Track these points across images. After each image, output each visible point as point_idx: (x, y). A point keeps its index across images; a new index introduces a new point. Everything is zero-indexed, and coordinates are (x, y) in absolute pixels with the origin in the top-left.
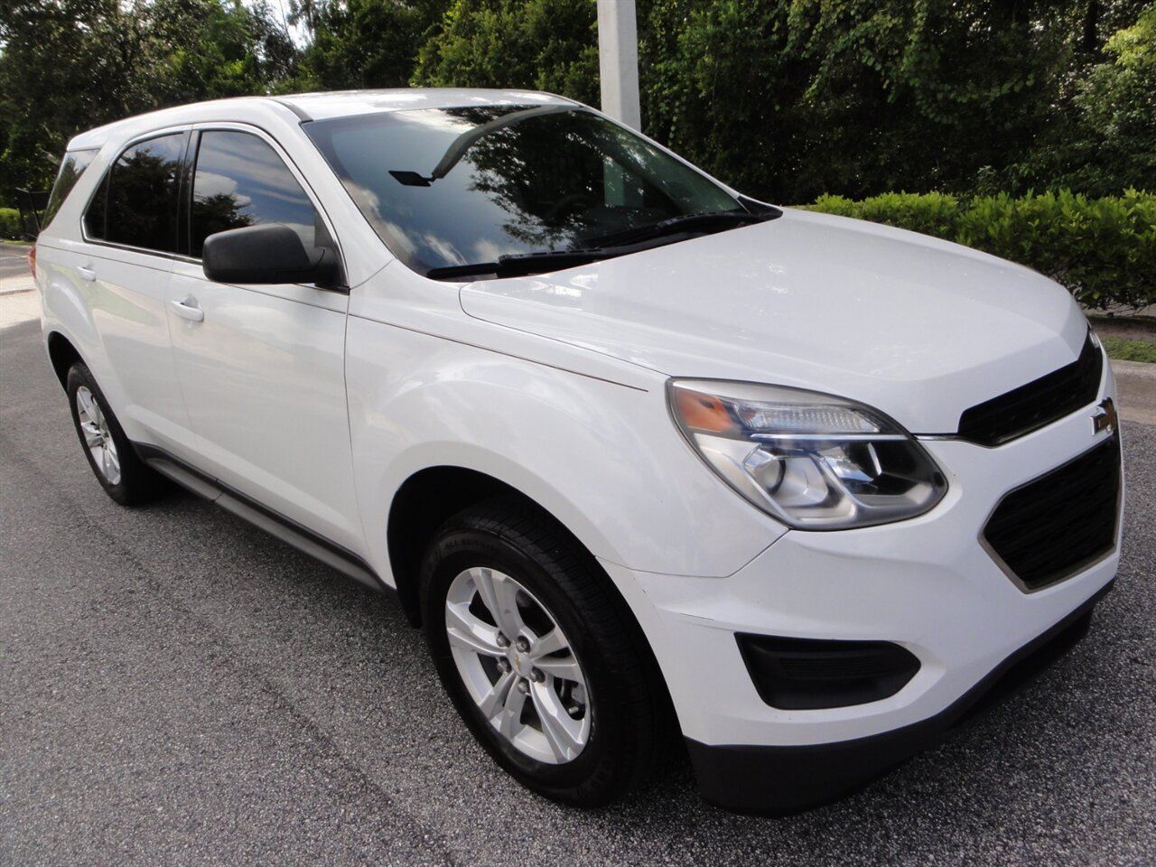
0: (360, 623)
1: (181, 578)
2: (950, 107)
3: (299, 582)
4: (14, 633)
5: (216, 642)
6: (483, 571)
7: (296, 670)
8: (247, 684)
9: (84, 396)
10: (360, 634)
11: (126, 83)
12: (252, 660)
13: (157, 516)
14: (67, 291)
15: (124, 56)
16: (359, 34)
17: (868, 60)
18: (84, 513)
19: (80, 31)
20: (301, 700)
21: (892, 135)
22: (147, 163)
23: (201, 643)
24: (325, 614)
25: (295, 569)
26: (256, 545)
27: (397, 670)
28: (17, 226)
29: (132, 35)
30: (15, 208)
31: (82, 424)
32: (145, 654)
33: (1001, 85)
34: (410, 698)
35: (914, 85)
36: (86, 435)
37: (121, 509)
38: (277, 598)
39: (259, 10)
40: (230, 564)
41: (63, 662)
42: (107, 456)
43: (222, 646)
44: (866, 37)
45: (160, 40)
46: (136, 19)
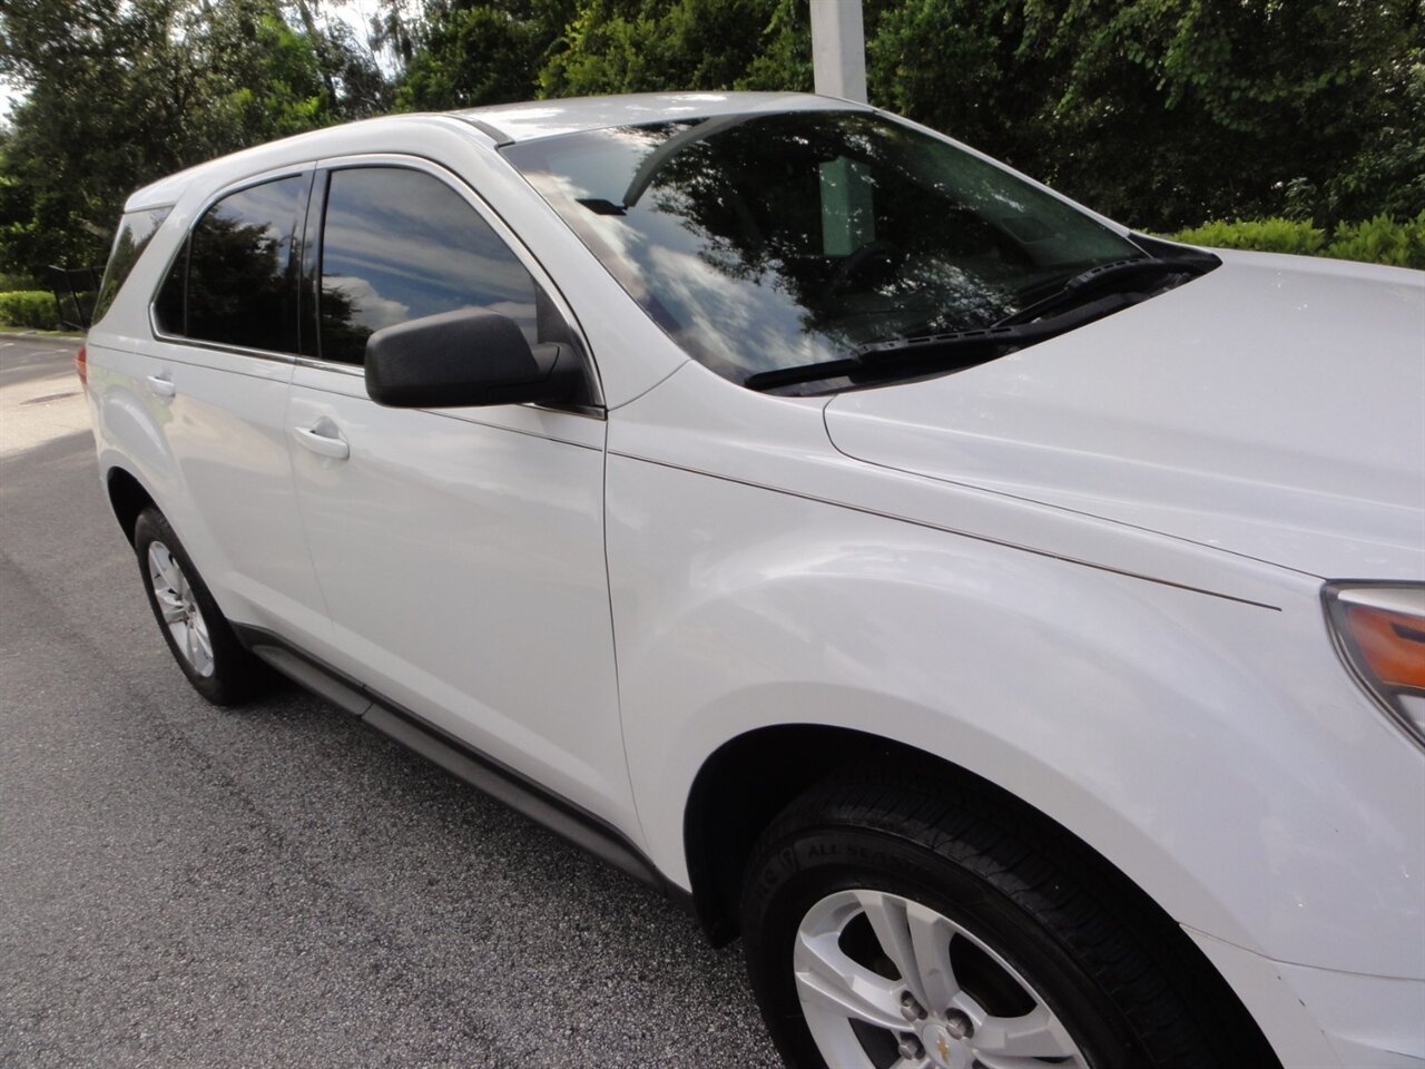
0: (594, 904)
1: (312, 825)
2: (1248, 108)
3: (487, 831)
4: (77, 925)
5: (377, 940)
6: (885, 898)
7: (510, 994)
8: (437, 1021)
9: (158, 554)
10: (599, 926)
11: (179, 130)
12: (439, 975)
13: (267, 721)
14: (132, 409)
15: (176, 98)
16: (464, 55)
17: (1136, 54)
18: (164, 717)
19: (122, 67)
20: (528, 1054)
21: (1168, 150)
22: (217, 228)
23: (356, 942)
24: (536, 889)
25: (478, 809)
26: (413, 768)
27: (669, 995)
28: (52, 313)
29: (185, 71)
30: (49, 291)
31: (157, 592)
32: (274, 963)
33: (1316, 77)
34: (702, 1050)
35: (1198, 83)
36: (162, 606)
37: (214, 712)
38: (460, 860)
39: (336, 34)
40: (379, 800)
41: (153, 979)
42: (194, 635)
43: (389, 948)
44: (1132, 26)
45: (219, 76)
46: (189, 51)
